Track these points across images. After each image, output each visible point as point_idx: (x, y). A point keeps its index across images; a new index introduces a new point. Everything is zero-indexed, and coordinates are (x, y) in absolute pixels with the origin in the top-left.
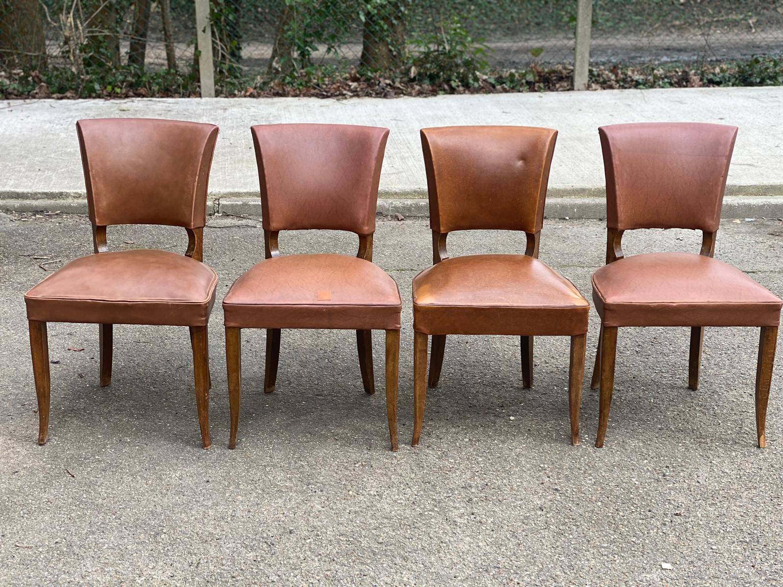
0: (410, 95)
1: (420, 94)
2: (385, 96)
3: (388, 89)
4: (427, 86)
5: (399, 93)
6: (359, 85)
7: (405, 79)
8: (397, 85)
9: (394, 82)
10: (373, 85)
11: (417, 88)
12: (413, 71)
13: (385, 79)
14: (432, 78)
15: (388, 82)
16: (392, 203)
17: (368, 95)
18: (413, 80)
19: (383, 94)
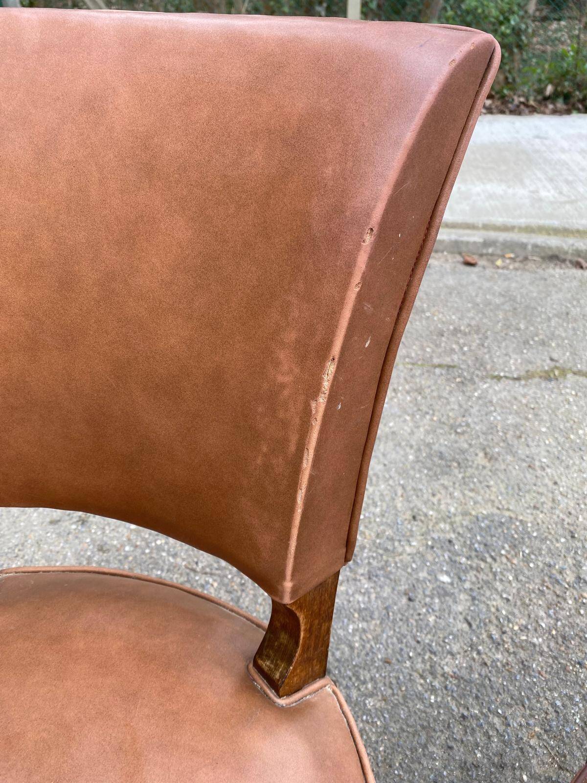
0: (544, 113)
1: (555, 112)
2: (520, 114)
3: (522, 107)
4: (560, 104)
5: (533, 110)
6: (493, 102)
7: (540, 97)
8: (532, 102)
9: (528, 100)
10: (508, 102)
11: (551, 106)
12: (549, 89)
13: (519, 96)
14: (567, 97)
15: (522, 99)
16: (573, 245)
17: (502, 112)
18: (546, 99)
19: (516, 111)
